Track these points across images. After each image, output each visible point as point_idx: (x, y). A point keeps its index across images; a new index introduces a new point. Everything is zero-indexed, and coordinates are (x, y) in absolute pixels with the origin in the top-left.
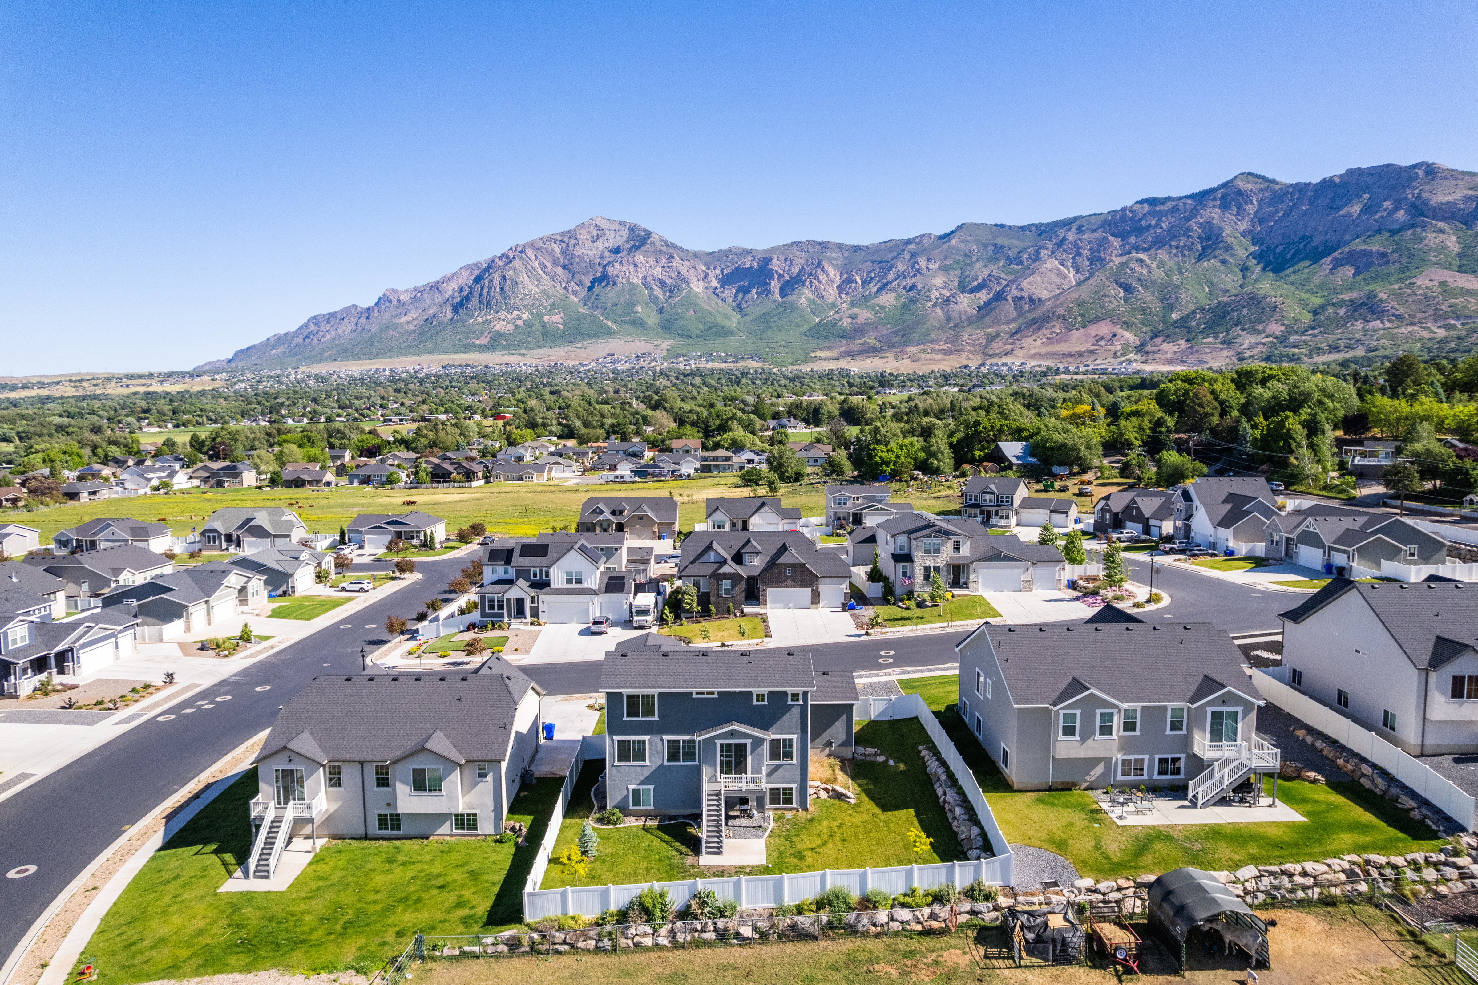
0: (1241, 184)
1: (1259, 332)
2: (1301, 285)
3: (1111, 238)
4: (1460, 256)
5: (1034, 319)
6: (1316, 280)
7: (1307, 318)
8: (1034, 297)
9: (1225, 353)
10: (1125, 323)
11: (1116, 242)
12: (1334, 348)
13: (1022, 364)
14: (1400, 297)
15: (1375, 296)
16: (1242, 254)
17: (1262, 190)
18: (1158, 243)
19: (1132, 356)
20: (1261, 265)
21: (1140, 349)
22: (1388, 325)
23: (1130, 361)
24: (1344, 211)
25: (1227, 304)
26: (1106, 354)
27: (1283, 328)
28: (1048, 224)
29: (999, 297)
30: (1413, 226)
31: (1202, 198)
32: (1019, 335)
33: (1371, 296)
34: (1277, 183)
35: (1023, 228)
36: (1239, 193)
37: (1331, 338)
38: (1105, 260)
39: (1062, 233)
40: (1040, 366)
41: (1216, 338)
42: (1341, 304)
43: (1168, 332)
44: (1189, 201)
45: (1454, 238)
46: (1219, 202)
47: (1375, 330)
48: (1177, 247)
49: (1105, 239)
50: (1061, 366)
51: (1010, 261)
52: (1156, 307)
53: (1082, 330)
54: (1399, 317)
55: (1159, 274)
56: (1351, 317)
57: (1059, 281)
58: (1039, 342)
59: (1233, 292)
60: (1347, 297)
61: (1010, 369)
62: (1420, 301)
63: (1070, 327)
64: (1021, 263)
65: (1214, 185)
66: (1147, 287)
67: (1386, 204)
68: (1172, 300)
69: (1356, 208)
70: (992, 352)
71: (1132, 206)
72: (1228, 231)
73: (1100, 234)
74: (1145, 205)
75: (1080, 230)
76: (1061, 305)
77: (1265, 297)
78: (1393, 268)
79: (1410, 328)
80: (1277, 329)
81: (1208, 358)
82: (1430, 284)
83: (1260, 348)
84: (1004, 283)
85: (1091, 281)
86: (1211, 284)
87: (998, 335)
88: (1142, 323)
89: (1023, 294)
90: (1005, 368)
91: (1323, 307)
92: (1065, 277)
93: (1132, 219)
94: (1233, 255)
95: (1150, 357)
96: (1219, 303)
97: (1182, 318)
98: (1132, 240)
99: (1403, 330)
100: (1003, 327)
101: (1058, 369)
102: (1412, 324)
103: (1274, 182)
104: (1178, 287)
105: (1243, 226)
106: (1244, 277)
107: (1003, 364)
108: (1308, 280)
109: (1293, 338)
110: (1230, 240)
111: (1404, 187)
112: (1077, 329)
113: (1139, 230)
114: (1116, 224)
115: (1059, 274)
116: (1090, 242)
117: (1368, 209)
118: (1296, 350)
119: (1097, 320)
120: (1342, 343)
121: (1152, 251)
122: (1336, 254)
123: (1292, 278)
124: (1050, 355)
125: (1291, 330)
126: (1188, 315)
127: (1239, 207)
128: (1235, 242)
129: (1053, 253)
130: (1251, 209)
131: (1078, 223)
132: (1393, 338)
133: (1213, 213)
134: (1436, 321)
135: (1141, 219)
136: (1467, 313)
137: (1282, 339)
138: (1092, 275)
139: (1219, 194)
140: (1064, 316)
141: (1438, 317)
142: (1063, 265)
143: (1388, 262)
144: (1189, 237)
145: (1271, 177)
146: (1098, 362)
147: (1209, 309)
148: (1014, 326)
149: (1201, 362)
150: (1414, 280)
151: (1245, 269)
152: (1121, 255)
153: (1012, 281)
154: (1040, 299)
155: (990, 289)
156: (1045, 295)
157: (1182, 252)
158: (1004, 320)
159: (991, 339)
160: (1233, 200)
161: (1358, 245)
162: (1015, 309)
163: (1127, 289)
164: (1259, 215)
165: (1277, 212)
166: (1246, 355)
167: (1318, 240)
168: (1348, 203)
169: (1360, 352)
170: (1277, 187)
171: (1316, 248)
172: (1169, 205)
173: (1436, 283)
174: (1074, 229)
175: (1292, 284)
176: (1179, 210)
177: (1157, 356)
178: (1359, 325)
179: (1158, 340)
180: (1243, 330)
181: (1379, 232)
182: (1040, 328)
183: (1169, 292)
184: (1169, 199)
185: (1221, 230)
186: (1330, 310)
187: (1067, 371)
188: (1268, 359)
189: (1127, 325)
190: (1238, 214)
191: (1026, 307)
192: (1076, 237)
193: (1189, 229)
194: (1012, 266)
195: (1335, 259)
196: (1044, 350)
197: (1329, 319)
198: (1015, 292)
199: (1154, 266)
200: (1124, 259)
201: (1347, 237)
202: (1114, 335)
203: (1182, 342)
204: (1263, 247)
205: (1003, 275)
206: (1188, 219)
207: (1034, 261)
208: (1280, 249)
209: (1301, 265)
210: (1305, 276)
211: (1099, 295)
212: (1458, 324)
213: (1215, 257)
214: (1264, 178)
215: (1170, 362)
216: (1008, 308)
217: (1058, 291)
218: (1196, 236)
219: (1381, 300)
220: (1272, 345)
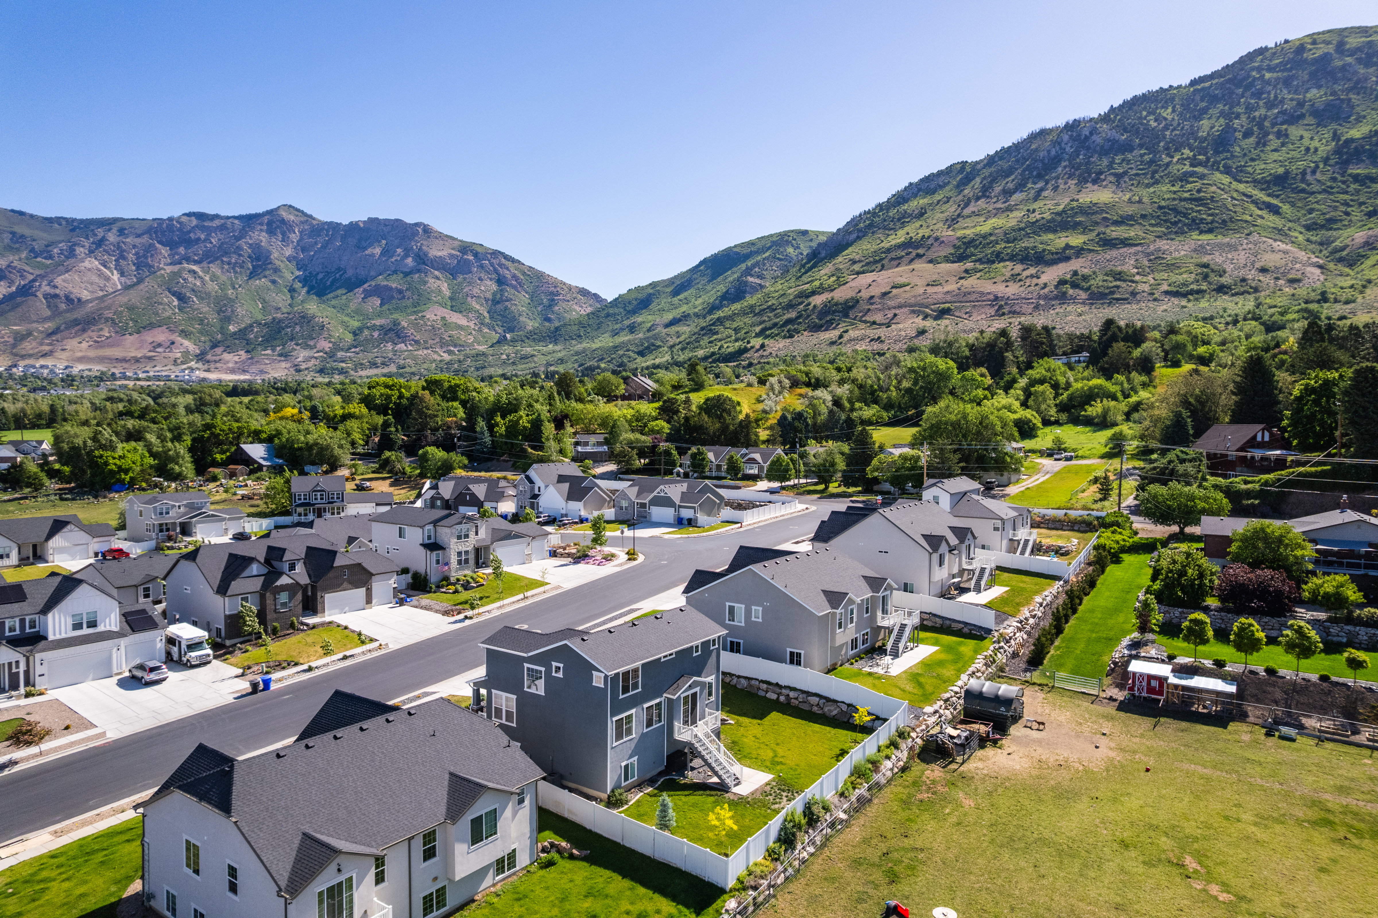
0: (284, 214)
1: (311, 348)
2: (342, 309)
3: (158, 245)
4: (451, 298)
5: (76, 320)
6: (353, 306)
7: (349, 338)
8: (72, 296)
9: (283, 365)
10: (182, 331)
11: (165, 251)
12: (373, 365)
13: (67, 367)
14: (415, 325)
15: (399, 324)
16: (290, 277)
17: (302, 222)
18: (209, 257)
19: (193, 364)
20: (305, 289)
21: (201, 357)
22: (410, 348)
23: (192, 370)
24: (369, 251)
25: (280, 321)
26: (166, 361)
27: (331, 345)
28: (82, 221)
29: (26, 291)
30: (419, 271)
31: (249, 220)
32: (58, 336)
33: (396, 323)
34: (314, 219)
35: (50, 220)
36: (283, 221)
37: (370, 356)
38: (153, 266)
39: (100, 232)
40: (90, 370)
41: (273, 350)
42: (373, 328)
43: (228, 343)
44: (236, 222)
45: (446, 285)
46: (265, 227)
47: (401, 352)
48: (229, 263)
49: (152, 246)
50: (116, 371)
51: (34, 253)
52: (213, 318)
53: (136, 336)
54: (417, 342)
55: (213, 287)
56: (382, 340)
57: (102, 283)
58: (84, 345)
59: (285, 310)
60: (378, 322)
61: (52, 371)
62: (430, 331)
63: (122, 332)
64: (51, 257)
65: (260, 210)
66: (202, 299)
67: (399, 250)
68: (229, 313)
69: (377, 251)
70: (24, 352)
71: (180, 217)
72: (275, 255)
73: (145, 239)
74: (193, 218)
75: (121, 232)
76: (108, 308)
77: (314, 317)
78: (409, 303)
79: (425, 352)
80: (327, 346)
81: (268, 368)
82: (435, 318)
83: (313, 362)
84: (31, 277)
85: (141, 286)
86: (264, 301)
87: (29, 334)
88: (201, 333)
89: (57, 291)
90: (46, 372)
91: (361, 329)
92: (108, 279)
93: (180, 230)
94: (281, 277)
95: (212, 366)
96: (274, 319)
97: (240, 330)
98: (182, 250)
99: (420, 352)
100: (35, 325)
101: (113, 374)
102: (427, 348)
103: (311, 216)
104: (233, 301)
105: (288, 252)
106: (292, 297)
107: (42, 367)
108: (347, 306)
109: (340, 354)
110: (278, 263)
111: (411, 240)
112: (130, 334)
113: (189, 243)
114: (163, 232)
115: (101, 275)
116: (134, 246)
117: (386, 252)
118: (344, 365)
119: (151, 326)
120: (379, 361)
121: (205, 264)
122: (366, 286)
123: (333, 302)
124: (101, 360)
125: (337, 347)
126: (246, 328)
127: (283, 234)
128: (282, 265)
129: (91, 252)
130: (294, 237)
131: (119, 224)
132: (415, 358)
133: (261, 237)
134: (441, 347)
135: (189, 232)
136: (462, 343)
137: (331, 355)
138: (140, 281)
139: (266, 219)
140: (113, 320)
141: (442, 344)
142: (105, 266)
143: (404, 297)
144: (240, 255)
145: (309, 212)
146: (157, 369)
147: (266, 324)
148: (49, 325)
149: (262, 372)
150: (424, 314)
151: (292, 290)
152: (171, 264)
153: (42, 277)
154: (79, 300)
155: (11, 283)
156: (85, 295)
157: (233, 268)
158: (34, 317)
159: (20, 338)
160: (278, 227)
161: (381, 281)
162: (49, 307)
163: (181, 298)
164: (301, 244)
165: (316, 243)
166: (302, 367)
167: (350, 273)
168: (371, 245)
169: (393, 368)
170: (314, 222)
171: (349, 279)
172: (217, 223)
173: (439, 318)
174: (115, 230)
175: (334, 307)
176: (227, 228)
177: (218, 365)
178: (390, 346)
179: (219, 350)
180: (297, 344)
181: (395, 272)
182: (84, 330)
183: (225, 305)
184: (217, 216)
185: (270, 253)
186: (366, 332)
187: (125, 377)
188: (321, 371)
189: (185, 334)
190: (283, 241)
191: (63, 306)
192: (118, 239)
193: (239, 248)
194: (39, 259)
195: (365, 290)
196: (92, 353)
197: (366, 340)
198: (46, 289)
199: (207, 278)
200: (176, 268)
201: (373, 273)
202: (173, 343)
203: (242, 353)
204: (307, 273)
205: (27, 268)
206: (238, 239)
207: (67, 258)
208: (320, 276)
209: (339, 292)
210: (343, 301)
211: (152, 301)
212: (456, 350)
213: (265, 277)
214: (302, 212)
215: (233, 371)
216: (40, 305)
217: (101, 294)
218: (246, 255)
219: (403, 328)
220: (323, 360)
